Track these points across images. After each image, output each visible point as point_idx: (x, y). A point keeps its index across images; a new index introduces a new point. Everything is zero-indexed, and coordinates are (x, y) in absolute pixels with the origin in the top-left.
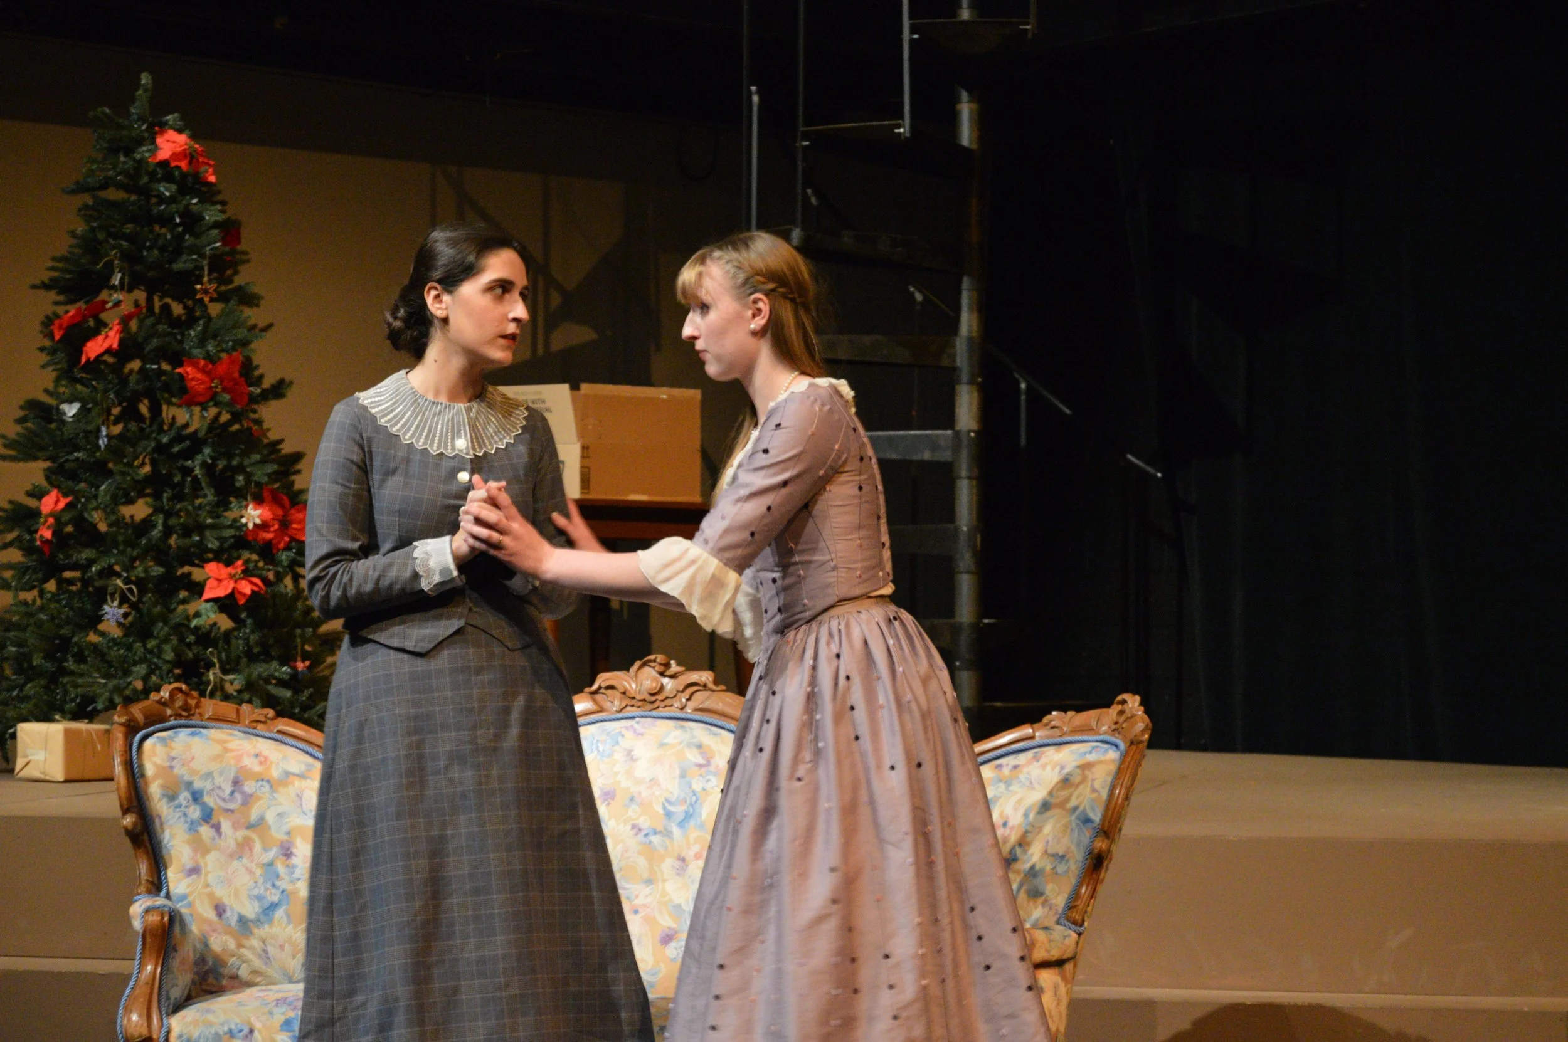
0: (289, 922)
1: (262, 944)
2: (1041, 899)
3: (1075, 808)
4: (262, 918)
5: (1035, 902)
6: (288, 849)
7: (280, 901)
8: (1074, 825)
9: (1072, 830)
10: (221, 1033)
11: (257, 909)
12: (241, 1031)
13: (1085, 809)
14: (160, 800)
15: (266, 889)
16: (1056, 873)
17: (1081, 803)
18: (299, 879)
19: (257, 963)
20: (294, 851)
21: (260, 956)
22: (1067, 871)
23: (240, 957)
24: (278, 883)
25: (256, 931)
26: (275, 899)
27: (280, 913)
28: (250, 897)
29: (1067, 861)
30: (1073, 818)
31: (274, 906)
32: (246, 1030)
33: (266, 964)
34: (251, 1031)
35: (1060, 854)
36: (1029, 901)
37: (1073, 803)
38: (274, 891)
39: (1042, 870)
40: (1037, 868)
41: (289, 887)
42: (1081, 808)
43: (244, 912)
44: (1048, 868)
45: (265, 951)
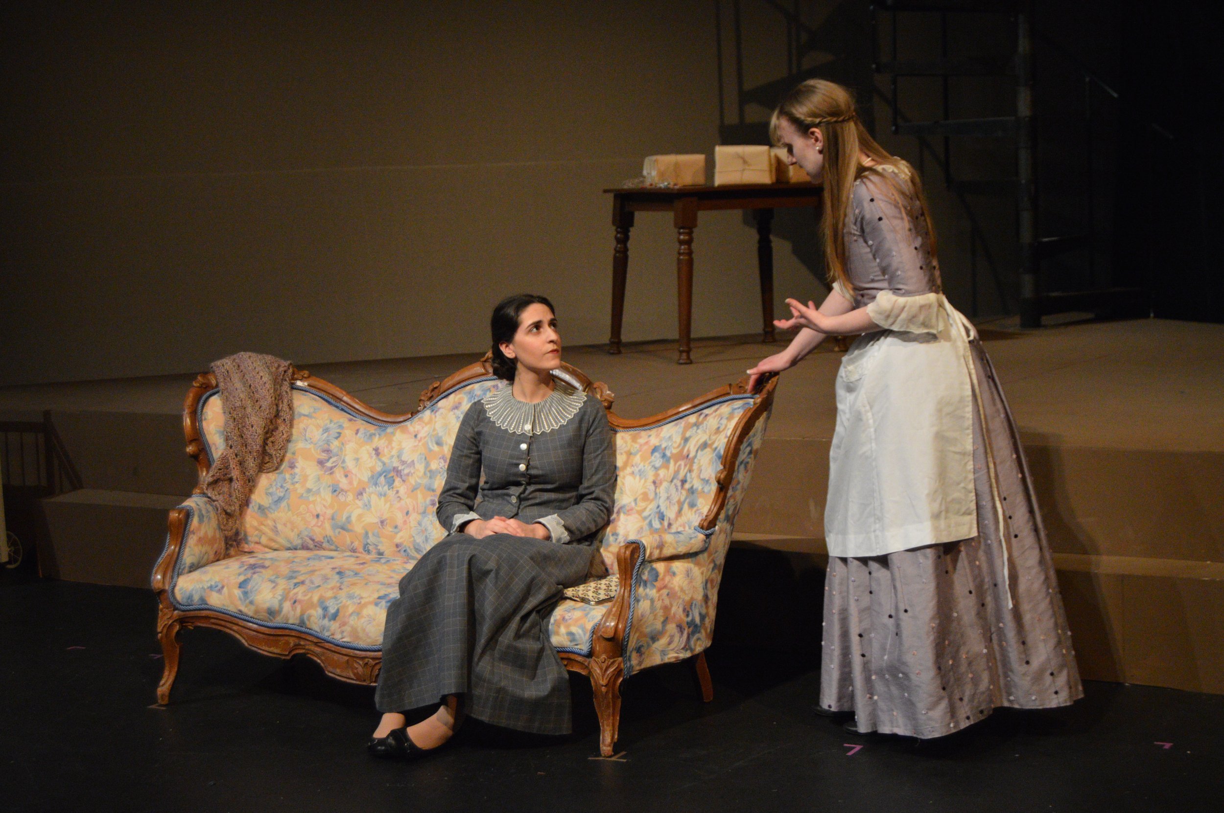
0: (289, 510)
1: (273, 523)
2: (695, 509)
3: (716, 448)
4: (273, 507)
5: (692, 511)
6: (293, 463)
7: (284, 495)
8: (714, 460)
9: (713, 463)
10: (206, 587)
11: (270, 501)
12: (217, 586)
13: (720, 450)
14: (215, 434)
15: (277, 489)
16: (704, 492)
17: (719, 445)
18: (297, 482)
19: (271, 534)
20: (297, 464)
21: (272, 530)
22: (710, 491)
23: (260, 531)
24: (285, 485)
25: (269, 515)
26: (282, 495)
27: (284, 504)
28: (267, 494)
29: (710, 483)
30: (714, 454)
31: (280, 499)
32: (220, 586)
33: (277, 535)
34: (223, 587)
35: (707, 479)
36: (689, 510)
37: (715, 446)
38: (281, 490)
39: (697, 489)
40: (695, 487)
41: (291, 487)
42: (718, 449)
43: (262, 503)
44: (700, 488)
45: (275, 527)
